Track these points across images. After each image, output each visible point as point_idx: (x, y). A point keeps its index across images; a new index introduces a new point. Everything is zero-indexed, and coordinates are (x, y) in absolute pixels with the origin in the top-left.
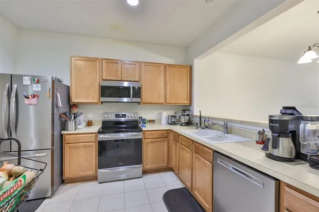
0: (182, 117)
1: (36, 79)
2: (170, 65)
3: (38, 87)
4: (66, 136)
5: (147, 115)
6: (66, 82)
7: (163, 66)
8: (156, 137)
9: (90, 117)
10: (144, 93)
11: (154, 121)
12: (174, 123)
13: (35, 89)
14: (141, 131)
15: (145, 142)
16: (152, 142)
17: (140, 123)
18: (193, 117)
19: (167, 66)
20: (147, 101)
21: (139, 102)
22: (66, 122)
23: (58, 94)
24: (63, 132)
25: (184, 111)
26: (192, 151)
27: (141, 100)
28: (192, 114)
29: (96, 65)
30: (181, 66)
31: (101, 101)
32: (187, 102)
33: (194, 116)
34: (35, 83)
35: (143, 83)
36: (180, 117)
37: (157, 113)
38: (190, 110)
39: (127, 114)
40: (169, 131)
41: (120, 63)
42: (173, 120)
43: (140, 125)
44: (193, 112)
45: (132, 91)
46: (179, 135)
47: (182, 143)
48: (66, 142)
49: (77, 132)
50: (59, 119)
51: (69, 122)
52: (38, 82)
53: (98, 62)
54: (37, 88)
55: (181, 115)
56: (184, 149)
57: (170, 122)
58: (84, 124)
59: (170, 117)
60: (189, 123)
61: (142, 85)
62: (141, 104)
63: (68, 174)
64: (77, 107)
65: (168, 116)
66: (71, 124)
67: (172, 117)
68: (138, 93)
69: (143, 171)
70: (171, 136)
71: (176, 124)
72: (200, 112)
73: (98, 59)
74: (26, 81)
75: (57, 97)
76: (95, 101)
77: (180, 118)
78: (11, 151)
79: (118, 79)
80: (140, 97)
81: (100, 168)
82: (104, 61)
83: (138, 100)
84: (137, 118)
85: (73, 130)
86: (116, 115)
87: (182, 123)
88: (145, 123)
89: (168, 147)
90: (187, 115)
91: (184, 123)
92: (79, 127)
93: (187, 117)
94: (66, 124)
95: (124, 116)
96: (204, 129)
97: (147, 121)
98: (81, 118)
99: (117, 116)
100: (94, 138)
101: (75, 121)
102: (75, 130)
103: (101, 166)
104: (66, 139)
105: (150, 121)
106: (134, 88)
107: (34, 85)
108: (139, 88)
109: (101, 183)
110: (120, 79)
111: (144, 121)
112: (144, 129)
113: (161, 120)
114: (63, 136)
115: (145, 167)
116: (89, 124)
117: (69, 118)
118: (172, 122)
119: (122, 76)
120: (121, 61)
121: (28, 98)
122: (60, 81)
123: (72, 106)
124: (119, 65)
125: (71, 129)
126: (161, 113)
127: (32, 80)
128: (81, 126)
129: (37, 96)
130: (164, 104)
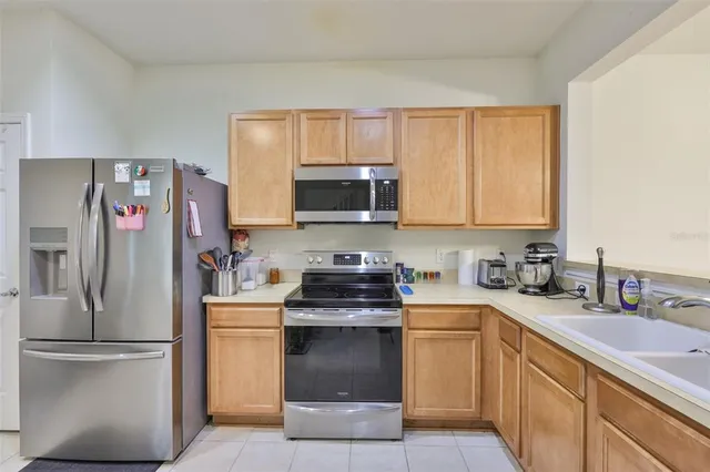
1: (140, 168)
3: (144, 187)
4: (214, 309)
5: (418, 257)
6: (218, 175)
8: (444, 325)
9: (278, 260)
10: (407, 196)
11: (438, 274)
12: (499, 285)
13: (138, 192)
14: (399, 305)
15: (411, 339)
16: (431, 340)
17: (398, 281)
18: (564, 268)
19: (478, 115)
20: (417, 219)
21: (396, 223)
22: (214, 274)
23: (193, 206)
24: (207, 299)
25: (533, 247)
26: (584, 401)
27: (401, 215)
28: (562, 259)
29: (285, 127)
30: (522, 111)
31: (296, 220)
32: (541, 220)
33: (567, 266)
34: (139, 179)
35: (405, 167)
36: (519, 267)
37: (445, 250)
38: (553, 245)
39: (364, 255)
40: (484, 310)
41: (343, 117)
42: (497, 274)
43: (397, 285)
44: (565, 252)
45: (373, 192)
46: (522, 328)
47: (536, 359)
48: (213, 324)
50: (199, 267)
51: (220, 273)
52: (145, 174)
53: (289, 118)
54: (142, 189)
55: (521, 259)
56: (543, 382)
57: (485, 281)
58: (262, 278)
59: (486, 265)
60: (550, 288)
61: (401, 173)
62: (400, 227)
63: (217, 404)
64: (247, 235)
65: (480, 261)
66: (224, 279)
67: (494, 264)
68: (389, 195)
69: (404, 420)
70: (492, 328)
71: (504, 288)
72: (600, 252)
73: (288, 112)
74: (122, 174)
75: (189, 212)
76: (284, 220)
77: (521, 269)
78: (93, 341)
79: (338, 162)
80: (396, 208)
81: (289, 398)
82: (303, 116)
83: (393, 216)
84: (390, 266)
85: (230, 291)
86: (335, 256)
87: (527, 286)
88: (412, 281)
89: (483, 360)
90: (545, 261)
91: (535, 287)
92: (245, 285)
93: (545, 268)
94: (214, 279)
95: (356, 259)
97: (419, 274)
98: (251, 263)
99: (339, 258)
100: (276, 317)
101: (235, 273)
102: (235, 293)
103: (292, 392)
104: (214, 315)
105: (425, 274)
106: (379, 183)
107: (136, 183)
108: (395, 183)
109: (292, 439)
110: (343, 162)
111: (408, 274)
112: (406, 299)
113: (456, 271)
114: (208, 307)
115: (409, 412)
116: (274, 277)
117: (221, 262)
118: (492, 281)
119: (351, 153)
120: (347, 112)
121: (121, 214)
122: (200, 172)
123: (235, 233)
124: (342, 124)
125: (225, 292)
126: (457, 253)
127: (133, 171)
128: (251, 285)
129: (145, 210)
130: (468, 226)
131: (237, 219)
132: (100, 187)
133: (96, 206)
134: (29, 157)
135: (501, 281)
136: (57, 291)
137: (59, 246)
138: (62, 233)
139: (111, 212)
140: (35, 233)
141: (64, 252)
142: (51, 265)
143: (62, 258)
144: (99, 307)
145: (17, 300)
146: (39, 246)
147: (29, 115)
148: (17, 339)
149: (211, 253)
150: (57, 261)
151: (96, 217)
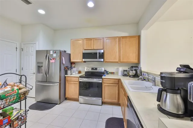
0: (130, 71)
2: (123, 37)
5: (110, 69)
6: (68, 52)
7: (118, 38)
8: (111, 83)
9: (80, 69)
10: (106, 56)
11: (114, 73)
13: (54, 56)
14: (102, 78)
15: (104, 85)
16: (108, 86)
17: (105, 74)
19: (121, 38)
20: (108, 61)
23: (63, 58)
24: (66, 76)
25: (132, 67)
27: (104, 60)
31: (83, 61)
32: (135, 61)
37: (116, 68)
38: (137, 67)
40: (119, 80)
41: (93, 40)
42: (125, 73)
44: (141, 69)
45: (98, 55)
49: (72, 76)
50: (64, 70)
52: (55, 52)
54: (55, 55)
58: (77, 72)
62: (104, 62)
63: (67, 96)
64: (74, 64)
66: (69, 72)
68: (102, 56)
69: (102, 102)
71: (127, 76)
73: (82, 39)
74: (51, 53)
76: (81, 61)
78: (47, 82)
80: (103, 58)
81: (80, 95)
82: (85, 40)
83: (102, 60)
84: (103, 71)
85: (70, 74)
87: (131, 76)
89: (119, 90)
90: (135, 70)
91: (132, 76)
92: (73, 73)
94: (67, 72)
95: (96, 69)
96: (143, 80)
97: (110, 73)
98: (74, 69)
99: (92, 69)
100: (78, 79)
101: (71, 71)
102: (71, 75)
104: (67, 79)
105: (111, 73)
106: (99, 53)
107: (54, 54)
108: (103, 53)
109: (81, 103)
110: (93, 49)
111: (107, 73)
113: (118, 72)
115: (103, 100)
116: (80, 72)
117: (68, 69)
118: (124, 74)
119: (94, 47)
120: (94, 38)
121: (51, 60)
122: (65, 51)
123: (72, 63)
124: (92, 41)
125: (69, 74)
126: (118, 68)
127: (53, 52)
128: (74, 73)
129: (55, 59)
130: (119, 62)
131: (72, 60)
132: (48, 55)
133: (47, 58)
134: (37, 50)
135: (126, 74)
136: (41, 73)
137: (42, 65)
138: (42, 63)
139: (50, 59)
140: (38, 63)
141: (42, 66)
142: (40, 68)
143: (42, 67)
144: (47, 76)
145: (35, 75)
146: (39, 65)
147: (37, 42)
148: (35, 81)
149: (67, 67)
150: (41, 68)
151: (47, 60)
